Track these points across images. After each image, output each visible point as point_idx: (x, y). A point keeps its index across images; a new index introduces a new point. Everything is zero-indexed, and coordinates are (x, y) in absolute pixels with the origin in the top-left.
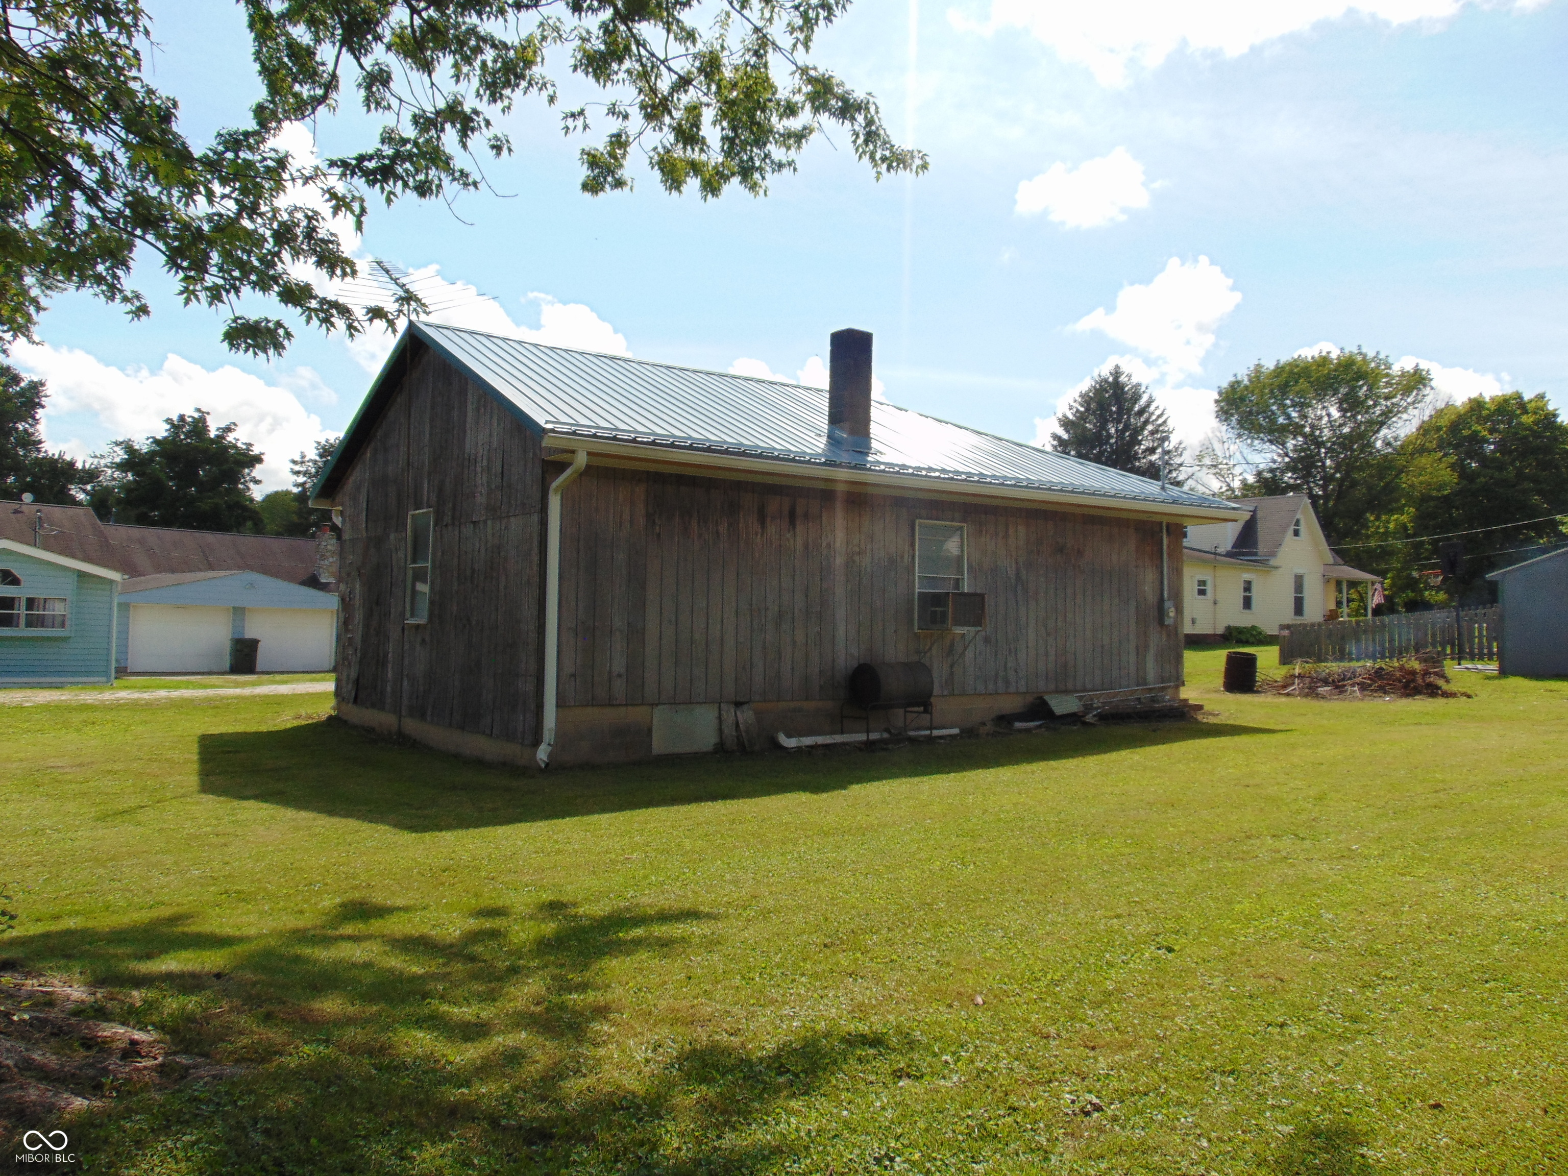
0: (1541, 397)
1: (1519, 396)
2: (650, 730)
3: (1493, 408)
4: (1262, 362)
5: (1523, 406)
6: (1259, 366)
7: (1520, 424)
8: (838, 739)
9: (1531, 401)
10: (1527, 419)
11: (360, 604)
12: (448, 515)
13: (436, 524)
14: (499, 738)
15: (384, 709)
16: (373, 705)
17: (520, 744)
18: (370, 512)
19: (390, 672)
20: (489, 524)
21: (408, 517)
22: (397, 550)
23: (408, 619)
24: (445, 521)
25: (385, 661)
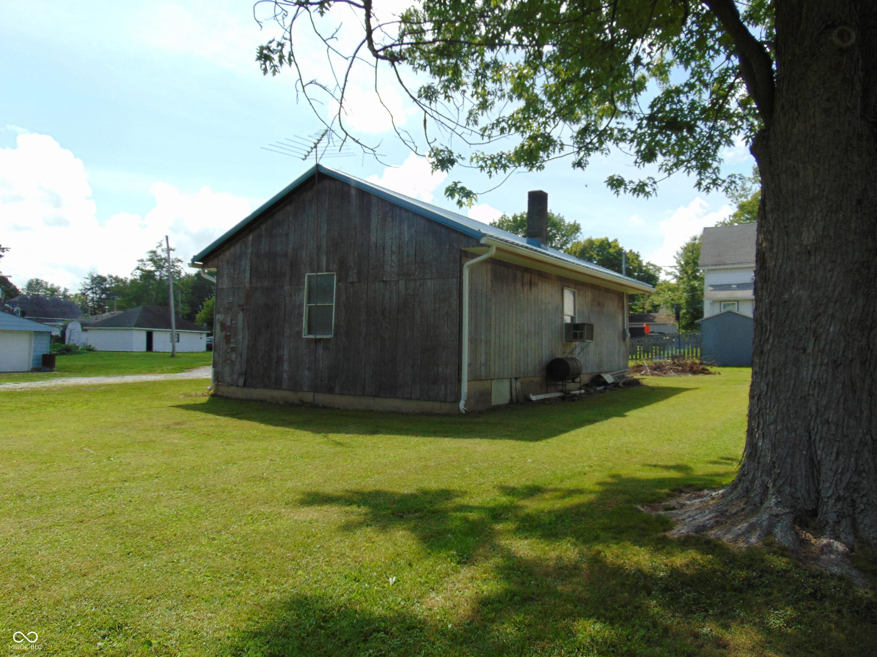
0: (616, 241)
1: (607, 239)
2: (491, 393)
3: (598, 244)
4: (506, 214)
5: (609, 244)
6: (515, 215)
7: (608, 253)
8: (548, 396)
9: (612, 242)
10: (612, 251)
11: (244, 327)
12: (353, 277)
13: (338, 281)
14: (418, 399)
15: (280, 388)
16: (265, 387)
17: (441, 402)
18: (255, 272)
19: (286, 367)
20: (402, 283)
21: (304, 277)
22: (291, 296)
23: (305, 335)
24: (350, 280)
25: (280, 360)
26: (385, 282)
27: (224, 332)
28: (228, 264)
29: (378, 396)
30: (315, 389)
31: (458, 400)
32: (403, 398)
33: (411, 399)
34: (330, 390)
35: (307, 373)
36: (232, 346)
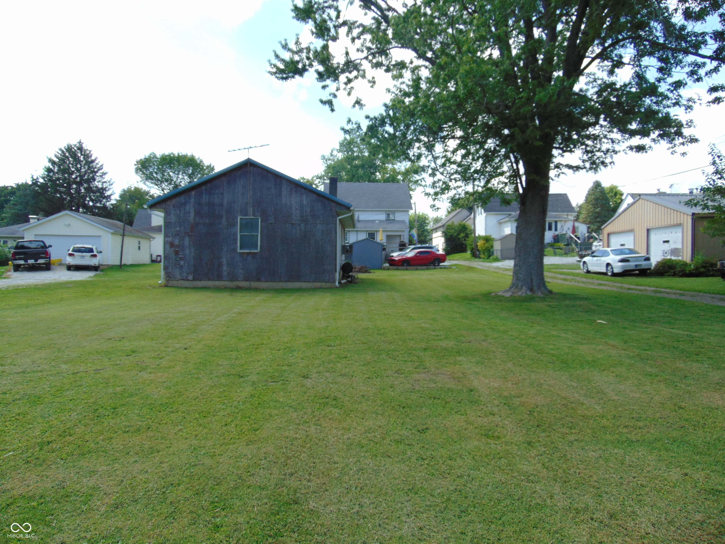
11: (190, 245)
12: (272, 220)
13: (261, 222)
14: (314, 282)
15: (221, 280)
16: (209, 280)
17: (326, 282)
18: (198, 213)
19: (225, 268)
20: (303, 226)
21: (237, 219)
22: (227, 228)
23: (239, 251)
24: (270, 222)
25: (220, 265)
26: (293, 224)
27: (173, 249)
28: (174, 207)
29: (290, 281)
30: (246, 279)
31: (334, 282)
32: (305, 282)
33: (309, 282)
34: (259, 280)
35: (241, 271)
36: (180, 256)
